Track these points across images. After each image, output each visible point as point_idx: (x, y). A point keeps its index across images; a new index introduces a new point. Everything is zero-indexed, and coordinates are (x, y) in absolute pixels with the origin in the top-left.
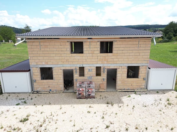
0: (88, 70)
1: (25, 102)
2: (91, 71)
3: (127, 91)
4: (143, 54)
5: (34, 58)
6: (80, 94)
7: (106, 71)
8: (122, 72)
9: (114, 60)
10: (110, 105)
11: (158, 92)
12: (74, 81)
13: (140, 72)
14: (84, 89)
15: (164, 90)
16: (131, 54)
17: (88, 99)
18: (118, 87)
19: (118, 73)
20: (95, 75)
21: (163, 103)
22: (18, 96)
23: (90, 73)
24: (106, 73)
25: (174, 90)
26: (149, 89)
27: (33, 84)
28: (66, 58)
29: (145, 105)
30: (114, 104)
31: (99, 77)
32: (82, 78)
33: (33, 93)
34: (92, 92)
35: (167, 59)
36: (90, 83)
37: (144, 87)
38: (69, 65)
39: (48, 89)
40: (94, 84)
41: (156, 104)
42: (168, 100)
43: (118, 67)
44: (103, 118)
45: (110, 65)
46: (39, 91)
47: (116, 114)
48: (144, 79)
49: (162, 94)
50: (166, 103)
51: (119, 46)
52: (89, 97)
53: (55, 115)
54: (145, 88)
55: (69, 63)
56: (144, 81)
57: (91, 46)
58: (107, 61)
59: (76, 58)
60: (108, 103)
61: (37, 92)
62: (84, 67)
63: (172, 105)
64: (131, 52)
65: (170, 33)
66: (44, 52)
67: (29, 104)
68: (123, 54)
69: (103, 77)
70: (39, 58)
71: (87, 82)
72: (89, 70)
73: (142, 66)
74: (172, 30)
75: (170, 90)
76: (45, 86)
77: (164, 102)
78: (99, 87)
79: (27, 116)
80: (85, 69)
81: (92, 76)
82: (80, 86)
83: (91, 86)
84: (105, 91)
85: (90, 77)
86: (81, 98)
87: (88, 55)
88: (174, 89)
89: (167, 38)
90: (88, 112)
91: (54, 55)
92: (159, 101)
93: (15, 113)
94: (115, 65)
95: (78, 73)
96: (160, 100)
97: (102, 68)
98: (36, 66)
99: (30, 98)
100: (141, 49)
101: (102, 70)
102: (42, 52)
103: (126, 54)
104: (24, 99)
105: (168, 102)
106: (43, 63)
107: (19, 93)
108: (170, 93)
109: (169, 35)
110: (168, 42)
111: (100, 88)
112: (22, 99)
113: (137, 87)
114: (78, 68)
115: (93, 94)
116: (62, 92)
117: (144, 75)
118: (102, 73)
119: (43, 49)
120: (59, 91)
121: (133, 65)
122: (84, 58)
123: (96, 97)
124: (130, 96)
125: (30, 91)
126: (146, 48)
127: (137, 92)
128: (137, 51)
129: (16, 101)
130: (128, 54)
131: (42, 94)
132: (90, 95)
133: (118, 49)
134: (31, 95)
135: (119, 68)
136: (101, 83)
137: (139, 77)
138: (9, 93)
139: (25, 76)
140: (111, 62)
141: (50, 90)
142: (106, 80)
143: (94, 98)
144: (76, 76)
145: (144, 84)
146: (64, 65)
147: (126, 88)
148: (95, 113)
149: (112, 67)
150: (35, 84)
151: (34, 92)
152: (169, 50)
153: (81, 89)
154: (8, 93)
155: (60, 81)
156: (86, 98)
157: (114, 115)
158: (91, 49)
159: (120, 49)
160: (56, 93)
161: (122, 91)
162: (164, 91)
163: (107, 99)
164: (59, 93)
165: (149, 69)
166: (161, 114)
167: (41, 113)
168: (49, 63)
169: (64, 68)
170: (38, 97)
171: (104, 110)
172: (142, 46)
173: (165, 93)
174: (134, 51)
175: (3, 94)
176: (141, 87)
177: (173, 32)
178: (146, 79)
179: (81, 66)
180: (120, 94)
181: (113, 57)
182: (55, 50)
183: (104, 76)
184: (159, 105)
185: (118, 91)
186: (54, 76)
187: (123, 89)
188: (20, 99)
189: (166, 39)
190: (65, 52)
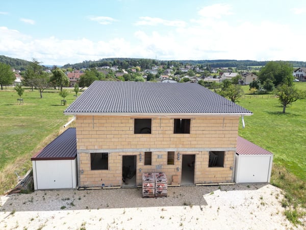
0: (156, 157)
1: (72, 204)
2: (161, 158)
3: (209, 186)
4: (230, 136)
5: (83, 140)
6: (147, 192)
7: (181, 157)
8: (202, 160)
9: (193, 143)
10: (188, 207)
11: (248, 187)
12: (138, 171)
13: (225, 159)
14: (153, 184)
15: (257, 183)
16: (213, 136)
17: (158, 198)
18: (196, 180)
19: (197, 160)
20: (166, 163)
21: (255, 203)
22: (58, 195)
23: (160, 160)
24: (181, 160)
25: (269, 183)
26: (237, 182)
27: (80, 177)
28: (127, 140)
29: (232, 206)
30: (194, 206)
31: (171, 166)
32: (148, 167)
33: (78, 190)
34: (164, 189)
35: (263, 129)
36: (161, 176)
37: (230, 179)
38: (131, 150)
39: (100, 184)
40: (165, 177)
41: (247, 205)
42: (261, 199)
43: (198, 152)
44: (181, 225)
45: (186, 150)
46: (86, 186)
47: (197, 219)
48: (231, 168)
49: (253, 189)
50: (259, 203)
51: (199, 125)
52: (159, 195)
53: (119, 222)
54: (233, 181)
55: (132, 147)
56: (231, 171)
57: (162, 125)
58: (183, 144)
59: (141, 139)
60: (185, 204)
61: (85, 188)
62: (151, 152)
63: (266, 206)
64: (213, 132)
65: (268, 79)
66: (98, 133)
67: (78, 206)
68: (204, 136)
69: (177, 166)
70: (90, 140)
71: (156, 174)
72: (159, 156)
73: (228, 151)
74: (272, 75)
75: (265, 184)
76: (97, 180)
77: (257, 201)
78: (171, 180)
79: (82, 225)
80: (152, 155)
81: (161, 165)
82: (148, 180)
83: (163, 180)
84: (179, 185)
85: (160, 166)
86: (148, 197)
87: (157, 136)
88: (269, 181)
89: (265, 88)
90: (161, 217)
91: (112, 136)
92: (250, 200)
93: (63, 221)
94: (193, 149)
95: (143, 161)
96: (252, 198)
97: (176, 154)
98: (85, 152)
99: (77, 197)
100: (227, 129)
101: (176, 157)
102: (95, 133)
103: (207, 136)
104: (68, 199)
105: (261, 201)
106: (96, 147)
107: (58, 190)
108: (265, 187)
109: (267, 82)
110: (265, 93)
111: (173, 181)
112: (66, 200)
113: (221, 179)
114: (143, 154)
115: (164, 192)
116: (120, 187)
117: (230, 163)
118: (175, 160)
119: (96, 129)
120: (116, 185)
121: (216, 150)
122: (152, 140)
123: (168, 195)
124: (213, 193)
125: (74, 187)
126: (233, 129)
127: (221, 187)
128: (221, 132)
129: (58, 203)
130: (210, 136)
131: (92, 191)
132: (161, 192)
133: (197, 129)
134: (77, 192)
135: (198, 154)
136: (174, 174)
137: (224, 166)
138: (44, 190)
139: (70, 164)
140: (187, 146)
141: (103, 185)
142: (180, 170)
143: (166, 196)
144: (140, 164)
145: (231, 175)
146: (124, 150)
147: (208, 180)
148: (170, 219)
149: (189, 152)
150: (82, 176)
151: (80, 187)
152: (266, 110)
153: (149, 185)
154: (42, 190)
155: (118, 172)
156: (155, 197)
157: (194, 221)
158: (162, 128)
159: (200, 129)
160: (111, 189)
161: (202, 185)
162: (257, 185)
163: (184, 197)
164: (116, 189)
165: (237, 155)
166: (252, 219)
167: (100, 220)
168: (103, 147)
169: (124, 154)
170: (87, 195)
171: (181, 214)
172: (227, 125)
173: (257, 189)
174: (218, 132)
175: (35, 192)
176: (227, 179)
177: (273, 78)
178: (234, 168)
179: (148, 151)
180: (199, 190)
181: (190, 139)
182: (113, 129)
183: (178, 163)
184: (251, 205)
185: (197, 185)
186: (110, 165)
187: (203, 182)
188: (63, 200)
189: (263, 90)
190: (127, 132)
